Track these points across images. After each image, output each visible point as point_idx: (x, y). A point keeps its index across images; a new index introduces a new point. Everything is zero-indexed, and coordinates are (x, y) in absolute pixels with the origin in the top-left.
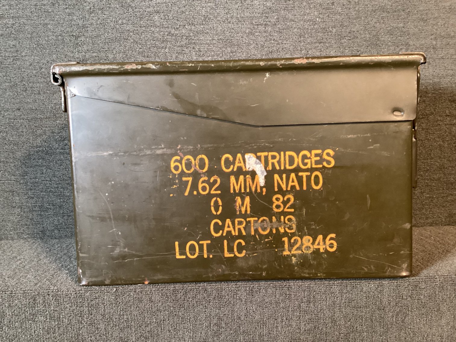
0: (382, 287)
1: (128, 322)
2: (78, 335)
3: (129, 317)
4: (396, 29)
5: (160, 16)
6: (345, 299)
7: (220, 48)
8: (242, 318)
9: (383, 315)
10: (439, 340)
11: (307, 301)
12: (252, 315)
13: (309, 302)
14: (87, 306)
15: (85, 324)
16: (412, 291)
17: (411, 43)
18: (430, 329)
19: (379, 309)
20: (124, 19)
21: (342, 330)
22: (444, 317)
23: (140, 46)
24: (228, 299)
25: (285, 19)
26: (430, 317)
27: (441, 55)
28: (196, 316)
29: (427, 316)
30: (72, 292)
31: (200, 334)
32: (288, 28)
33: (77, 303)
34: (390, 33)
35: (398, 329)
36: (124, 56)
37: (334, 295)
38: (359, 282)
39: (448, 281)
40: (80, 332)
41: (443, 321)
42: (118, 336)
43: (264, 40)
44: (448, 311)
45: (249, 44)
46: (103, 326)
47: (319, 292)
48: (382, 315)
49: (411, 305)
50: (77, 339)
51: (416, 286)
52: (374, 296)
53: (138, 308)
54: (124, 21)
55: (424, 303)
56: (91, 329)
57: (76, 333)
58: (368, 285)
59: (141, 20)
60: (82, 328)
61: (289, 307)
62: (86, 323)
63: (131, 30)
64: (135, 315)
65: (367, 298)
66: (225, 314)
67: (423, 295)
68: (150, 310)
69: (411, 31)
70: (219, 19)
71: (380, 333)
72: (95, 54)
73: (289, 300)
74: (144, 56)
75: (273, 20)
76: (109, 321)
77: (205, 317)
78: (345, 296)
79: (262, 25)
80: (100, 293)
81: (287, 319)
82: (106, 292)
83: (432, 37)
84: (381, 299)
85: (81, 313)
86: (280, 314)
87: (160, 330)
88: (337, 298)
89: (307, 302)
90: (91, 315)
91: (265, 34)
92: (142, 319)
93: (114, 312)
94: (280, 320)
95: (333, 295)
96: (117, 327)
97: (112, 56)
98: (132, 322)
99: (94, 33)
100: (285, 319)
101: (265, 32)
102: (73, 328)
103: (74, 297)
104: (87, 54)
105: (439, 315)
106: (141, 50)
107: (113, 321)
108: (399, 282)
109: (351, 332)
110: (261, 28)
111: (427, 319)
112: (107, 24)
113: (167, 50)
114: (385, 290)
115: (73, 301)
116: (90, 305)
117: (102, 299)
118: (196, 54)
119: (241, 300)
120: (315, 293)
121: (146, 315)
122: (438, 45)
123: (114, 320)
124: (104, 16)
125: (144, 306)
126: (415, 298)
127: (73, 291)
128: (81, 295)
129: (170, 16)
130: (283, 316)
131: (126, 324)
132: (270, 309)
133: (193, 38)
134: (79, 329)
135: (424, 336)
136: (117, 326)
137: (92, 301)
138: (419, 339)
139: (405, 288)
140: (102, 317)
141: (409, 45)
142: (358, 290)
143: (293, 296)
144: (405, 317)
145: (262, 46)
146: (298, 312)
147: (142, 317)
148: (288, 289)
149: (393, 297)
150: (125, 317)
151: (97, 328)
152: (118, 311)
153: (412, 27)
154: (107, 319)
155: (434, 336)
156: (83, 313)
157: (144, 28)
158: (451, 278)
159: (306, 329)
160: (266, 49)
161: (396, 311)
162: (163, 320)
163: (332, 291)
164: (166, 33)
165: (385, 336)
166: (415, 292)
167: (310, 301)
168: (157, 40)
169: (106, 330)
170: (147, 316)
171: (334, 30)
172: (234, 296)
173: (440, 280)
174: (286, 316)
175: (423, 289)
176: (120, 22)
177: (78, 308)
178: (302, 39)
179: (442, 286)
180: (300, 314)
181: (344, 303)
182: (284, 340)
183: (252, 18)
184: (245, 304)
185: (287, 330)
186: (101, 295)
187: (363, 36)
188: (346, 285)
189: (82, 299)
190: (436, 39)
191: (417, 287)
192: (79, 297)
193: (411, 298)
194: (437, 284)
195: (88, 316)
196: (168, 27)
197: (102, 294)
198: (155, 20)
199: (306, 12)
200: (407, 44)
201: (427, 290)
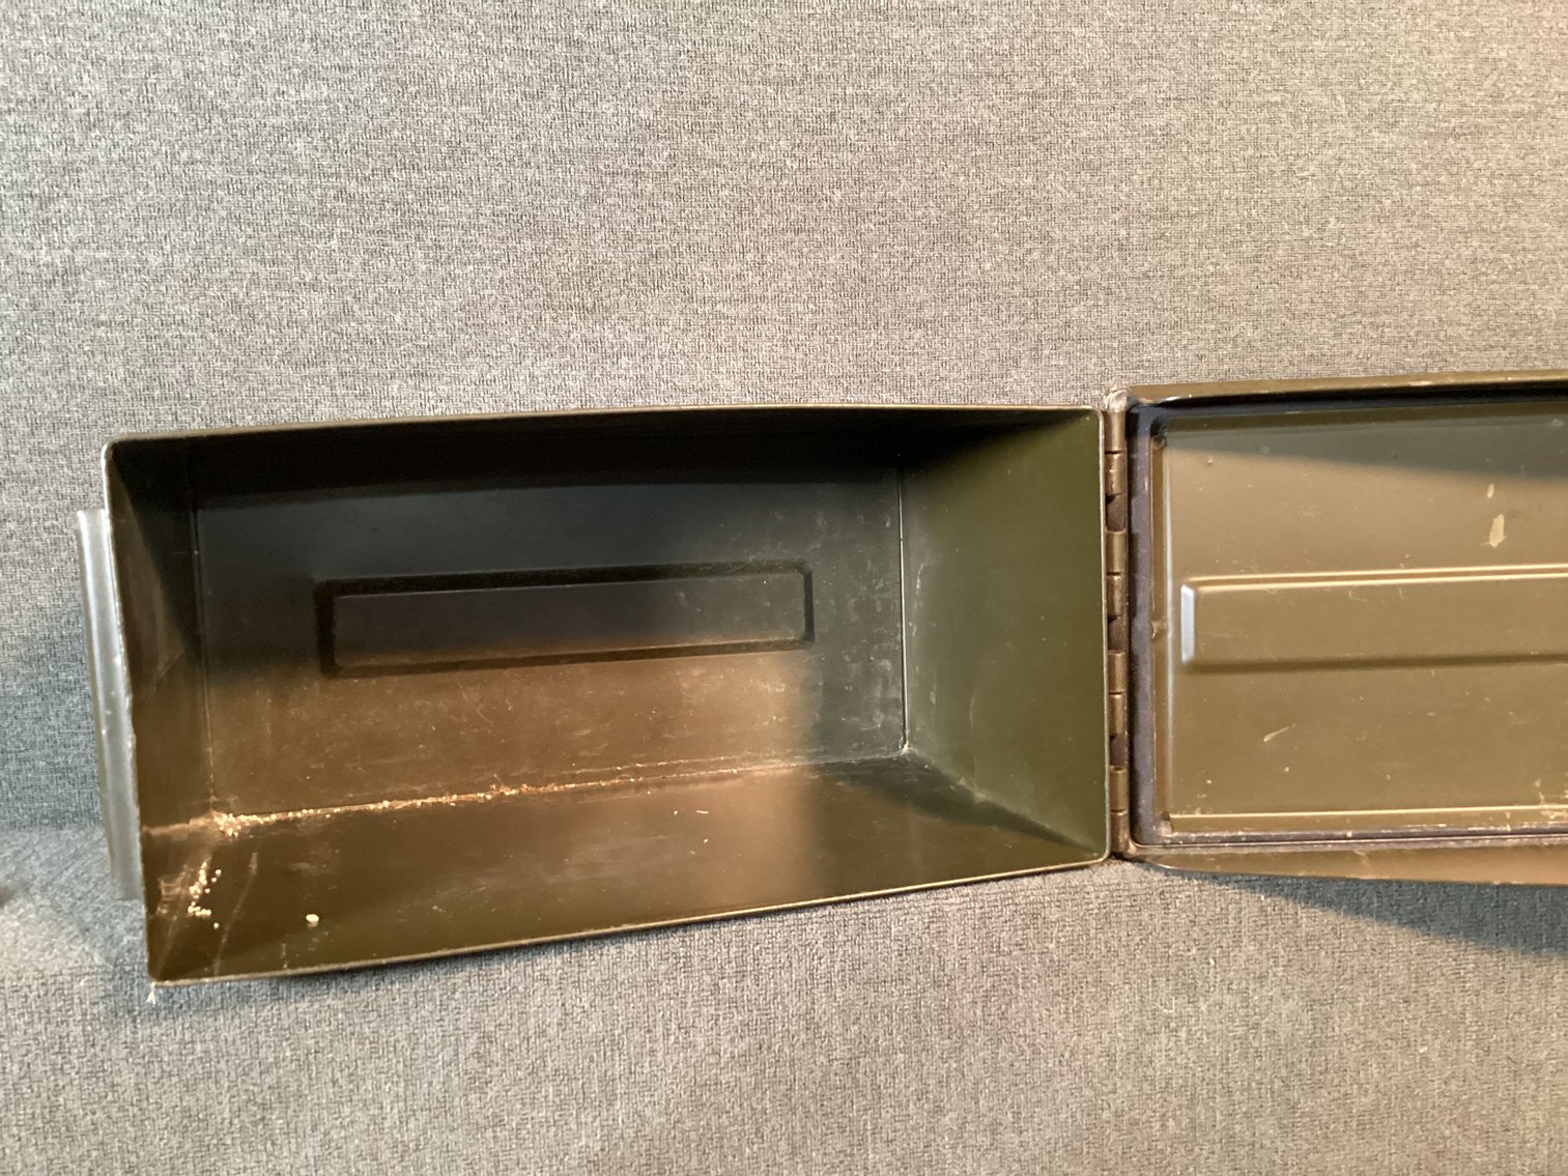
0: (943, 922)
1: (206, 1062)
2: (54, 1108)
3: (212, 1047)
4: (1015, 195)
5: (310, 140)
6: (841, 961)
7: (502, 240)
8: (552, 1032)
9: (947, 1000)
10: (1104, 1064)
11: (736, 972)
12: (580, 1023)
13: (741, 974)
14: (79, 1021)
15: (73, 1074)
16: (1023, 929)
17: (1057, 234)
18: (1079, 1035)
19: (936, 984)
20: (197, 147)
21: (836, 1049)
22: (1114, 1001)
23: (250, 231)
24: (510, 979)
25: (694, 158)
26: (1075, 1002)
27: (1143, 269)
28: (414, 1034)
29: (1067, 999)
30: (31, 980)
31: (426, 1085)
32: (704, 186)
33: (48, 1012)
34: (998, 203)
35: (992, 1039)
36: (199, 259)
37: (811, 950)
38: (879, 911)
39: (1121, 899)
40: (57, 1101)
41: (1113, 1013)
42: (177, 1106)
43: (630, 216)
44: (1125, 983)
45: (589, 231)
46: (130, 1078)
47: (770, 946)
48: (944, 1000)
49: (1023, 969)
50: (51, 1121)
51: (1035, 916)
52: (920, 948)
53: (237, 1021)
54: (198, 155)
55: (1059, 961)
56: (93, 1089)
57: (47, 1104)
58: (902, 918)
59: (249, 152)
60: (64, 1087)
61: (684, 992)
62: (77, 1073)
63: (220, 182)
64: (230, 1039)
65: (901, 955)
66: (500, 1025)
67: (1054, 941)
68: (273, 1024)
69: (1057, 201)
70: (495, 151)
71: (942, 1054)
72: (104, 254)
73: (684, 972)
74: (263, 261)
75: (659, 163)
76: (149, 1062)
77: (441, 1034)
78: (841, 953)
79: (626, 174)
80: (121, 978)
81: (680, 1028)
82: (138, 977)
83: (1117, 216)
84: (940, 957)
85: (61, 1043)
86: (662, 1013)
87: (305, 1080)
88: (820, 958)
89: (736, 977)
90: (93, 1045)
91: (634, 203)
92: (251, 1051)
93: (162, 1035)
94: (659, 1030)
95: (808, 950)
96: (175, 1079)
97: (160, 260)
98: (219, 1062)
99: (104, 191)
100: (674, 1027)
101: (635, 195)
102: (36, 1089)
103: (39, 996)
104: (78, 252)
105: (1101, 996)
106: (252, 242)
107: (161, 1061)
108: (989, 907)
109: (861, 1053)
110: (624, 184)
111: (1067, 1009)
112: (142, 161)
113: (334, 243)
114: (950, 931)
115: (37, 1007)
116: (88, 1017)
117: (127, 997)
118: (426, 256)
119: (548, 980)
120: (757, 948)
121: (262, 1038)
122: (1134, 241)
123: (166, 1059)
124: (131, 136)
125: (256, 1012)
126: (1034, 949)
127: (34, 978)
128: (59, 989)
129: (344, 141)
130: (671, 1020)
131: (203, 1068)
132: (633, 1002)
133: (416, 206)
134: (55, 1090)
135: (1063, 1056)
136: (173, 1076)
137: (94, 1004)
138: (1050, 1065)
139: (1006, 922)
140: (128, 1050)
141: (1052, 241)
142: (877, 933)
143: (696, 961)
144: (1009, 1004)
145: (629, 237)
146: (711, 1005)
147: (250, 1046)
148: (683, 941)
149: (972, 948)
150: (199, 1047)
151: (113, 1086)
152: (175, 1032)
153: (1061, 188)
154: (144, 1057)
155: (1089, 1057)
156: (68, 1041)
157: (260, 176)
158: (1129, 890)
159: (736, 1050)
160: (639, 247)
161: (982, 986)
162: (316, 1052)
163: (807, 940)
164: (332, 193)
165: (955, 1062)
166: (1031, 933)
167: (744, 971)
168: (304, 212)
169: (139, 1089)
170: (266, 1041)
171: (838, 194)
172: (525, 970)
173: (1097, 897)
174: (677, 1019)
175: (1055, 923)
176: (184, 155)
177: (51, 1028)
178: (746, 218)
179: (1106, 914)
180: (716, 1010)
181: (838, 972)
182: (674, 1087)
183: (594, 155)
184: (559, 993)
185: (681, 1059)
186: (124, 985)
187: (919, 213)
188: (844, 920)
189: (65, 1000)
190: (1126, 221)
191: (1037, 918)
192: (54, 995)
193: (1023, 950)
194: (1093, 909)
195: (82, 1049)
196: (338, 175)
197: (126, 982)
198: (294, 153)
199: (756, 141)
200: (1046, 237)
201: (1064, 926)
